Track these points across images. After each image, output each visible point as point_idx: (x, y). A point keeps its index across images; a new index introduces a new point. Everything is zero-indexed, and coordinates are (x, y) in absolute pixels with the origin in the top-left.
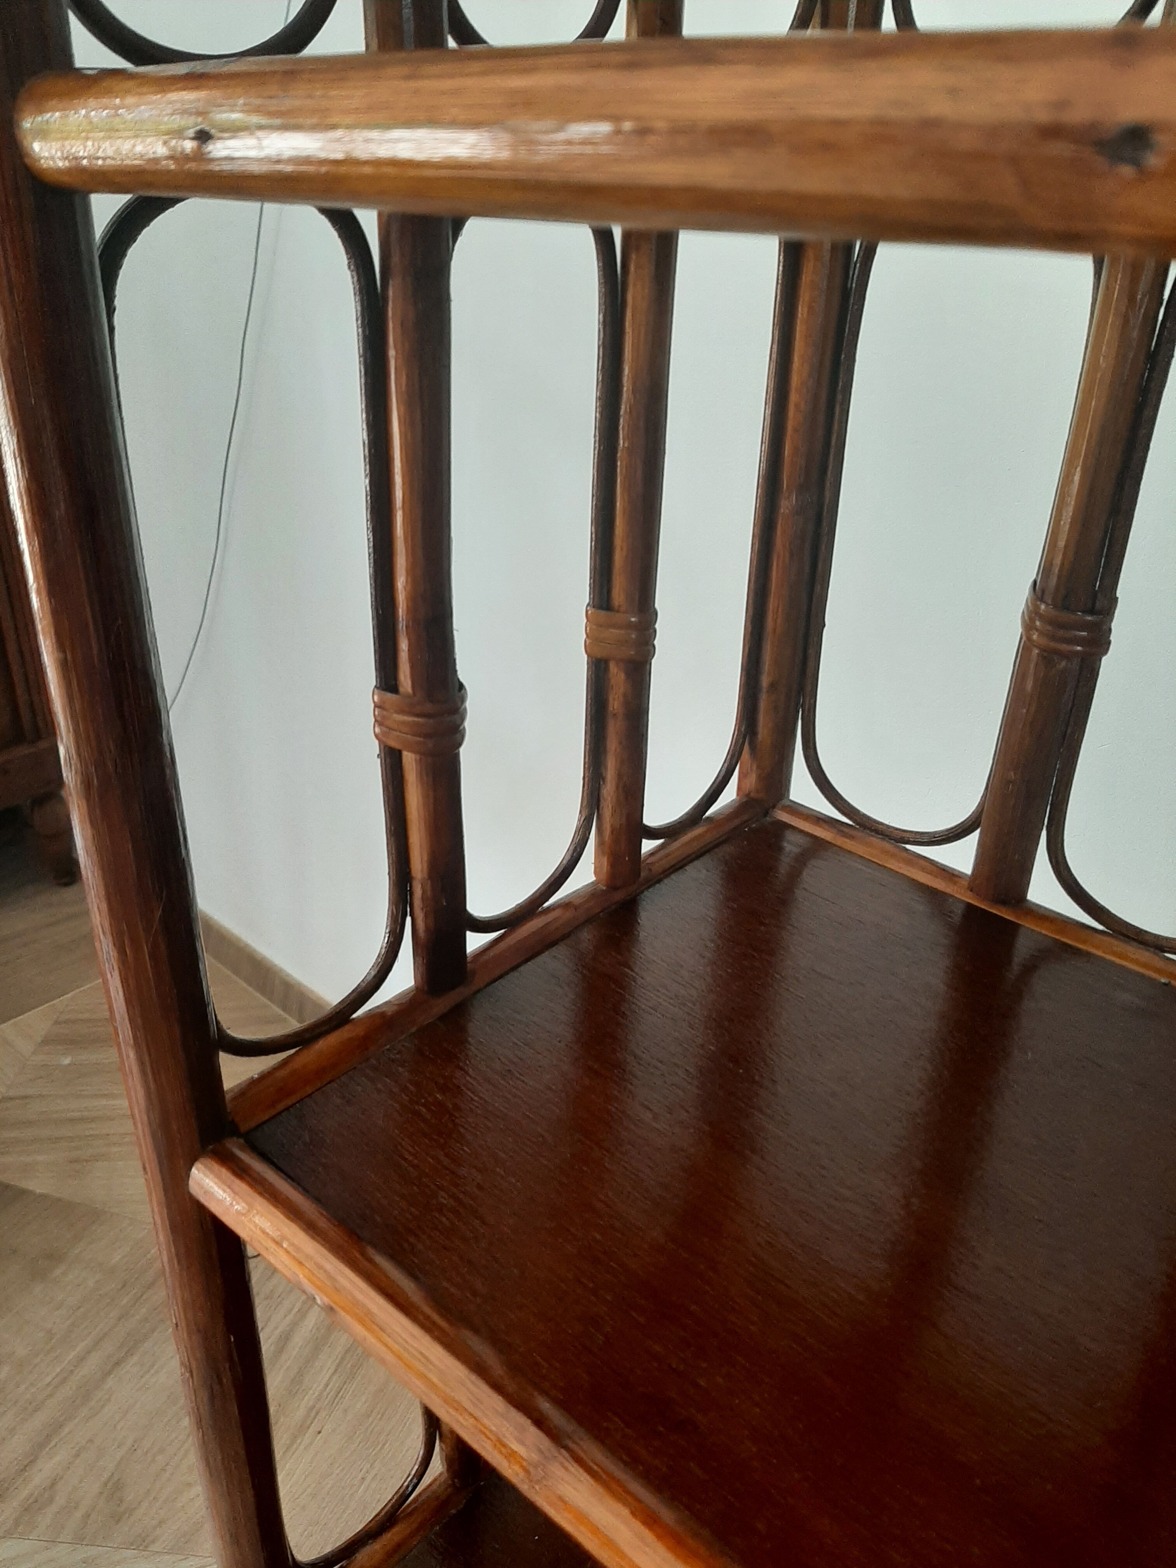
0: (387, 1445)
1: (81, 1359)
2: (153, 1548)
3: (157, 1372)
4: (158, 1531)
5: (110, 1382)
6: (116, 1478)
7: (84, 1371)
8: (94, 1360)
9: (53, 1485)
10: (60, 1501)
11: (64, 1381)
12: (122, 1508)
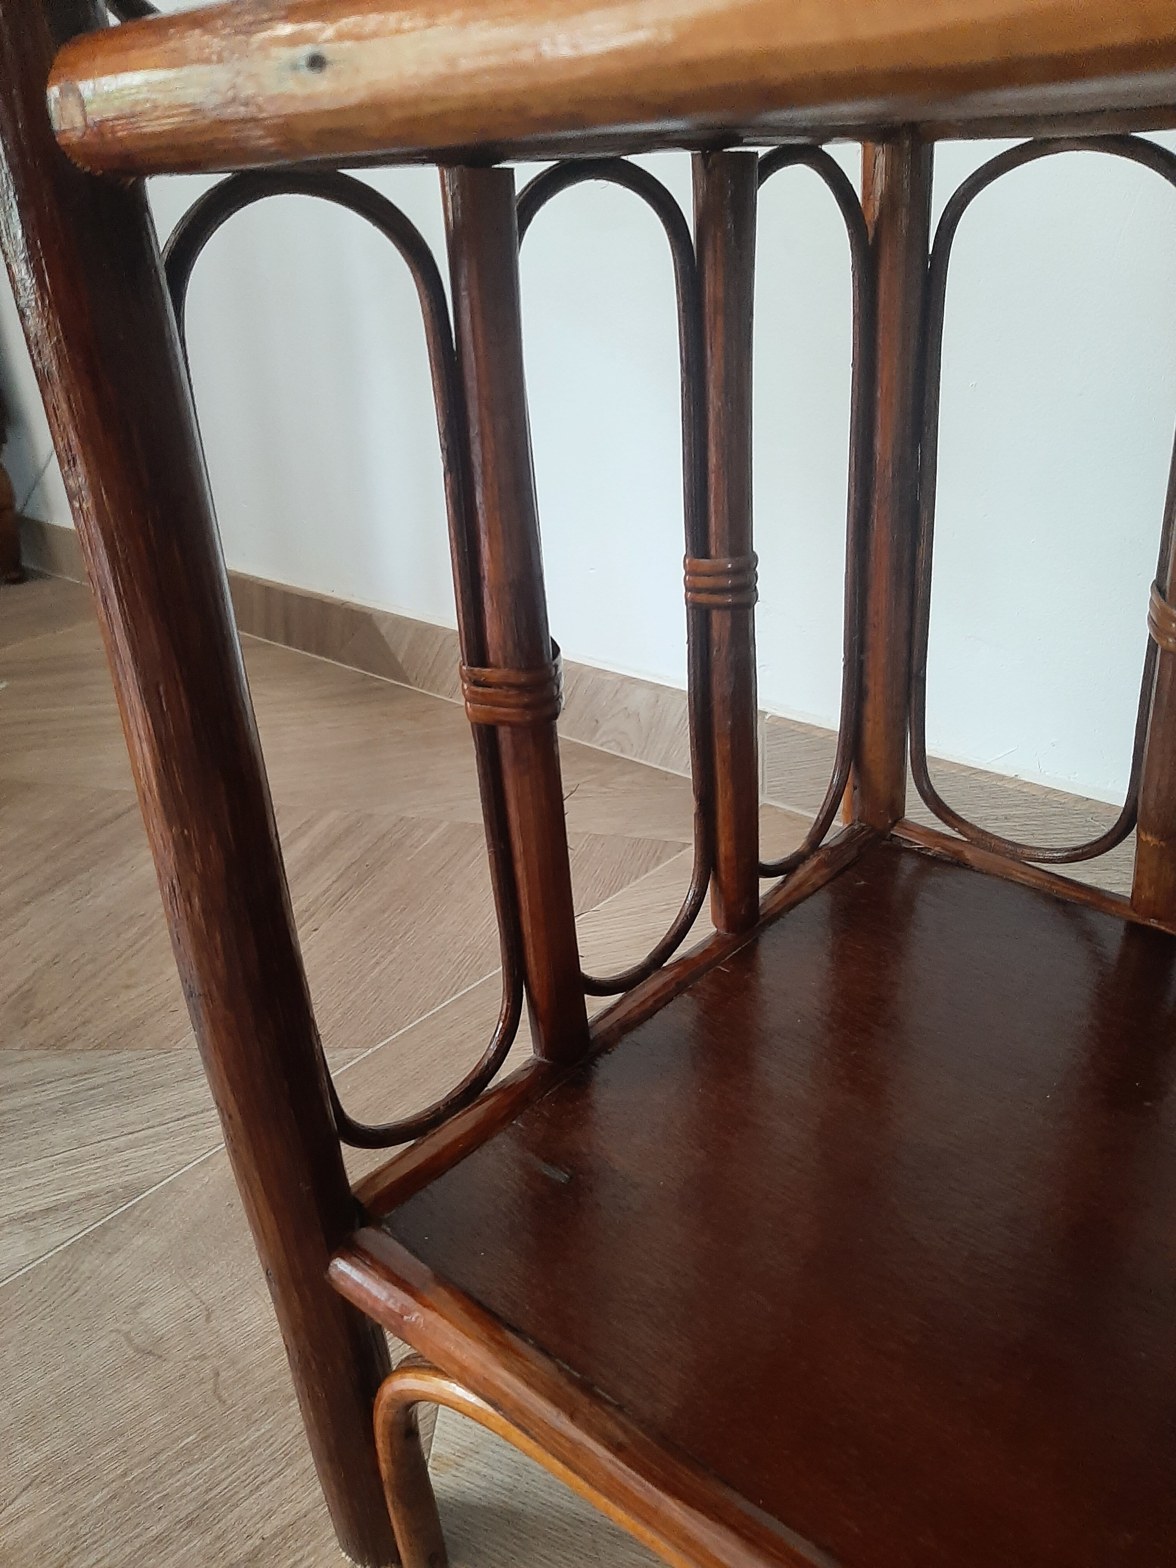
12: (32, 1012)
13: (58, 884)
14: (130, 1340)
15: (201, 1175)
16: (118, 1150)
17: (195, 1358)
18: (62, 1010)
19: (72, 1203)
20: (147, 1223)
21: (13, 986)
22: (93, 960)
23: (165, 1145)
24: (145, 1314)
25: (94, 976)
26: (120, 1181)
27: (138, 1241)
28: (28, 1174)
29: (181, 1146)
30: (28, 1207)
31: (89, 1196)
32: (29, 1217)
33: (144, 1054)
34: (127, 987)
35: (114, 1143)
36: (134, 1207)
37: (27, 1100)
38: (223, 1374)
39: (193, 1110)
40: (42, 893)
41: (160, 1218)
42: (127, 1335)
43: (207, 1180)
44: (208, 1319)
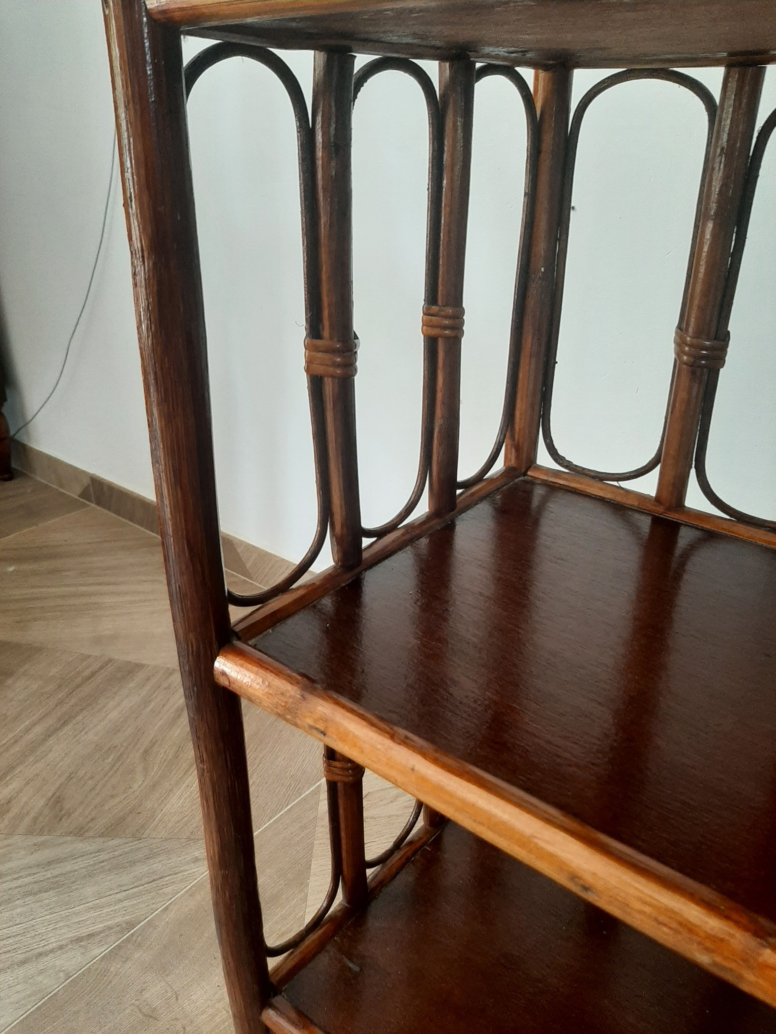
0: (261, 765)
1: (28, 730)
2: (87, 834)
3: (86, 733)
4: (91, 824)
5: (51, 741)
6: (58, 794)
7: (31, 736)
8: (38, 730)
9: (9, 802)
10: (14, 811)
11: (16, 742)
12: (63, 812)
13: (65, 723)
14: (140, 1010)
15: (165, 916)
16: (121, 901)
17: (172, 1020)
18: (80, 810)
19: (101, 932)
20: (140, 945)
21: (50, 794)
22: (92, 778)
23: (145, 898)
24: (147, 995)
25: (93, 789)
26: (124, 919)
27: (137, 955)
28: (76, 914)
29: (153, 898)
30: (79, 933)
31: (110, 928)
32: (79, 940)
33: (127, 840)
34: (113, 796)
35: (118, 896)
36: (132, 935)
37: (68, 868)
38: (187, 1028)
39: (156, 877)
40: (57, 730)
41: (147, 942)
42: (138, 1007)
43: (167, 919)
44: (177, 999)
